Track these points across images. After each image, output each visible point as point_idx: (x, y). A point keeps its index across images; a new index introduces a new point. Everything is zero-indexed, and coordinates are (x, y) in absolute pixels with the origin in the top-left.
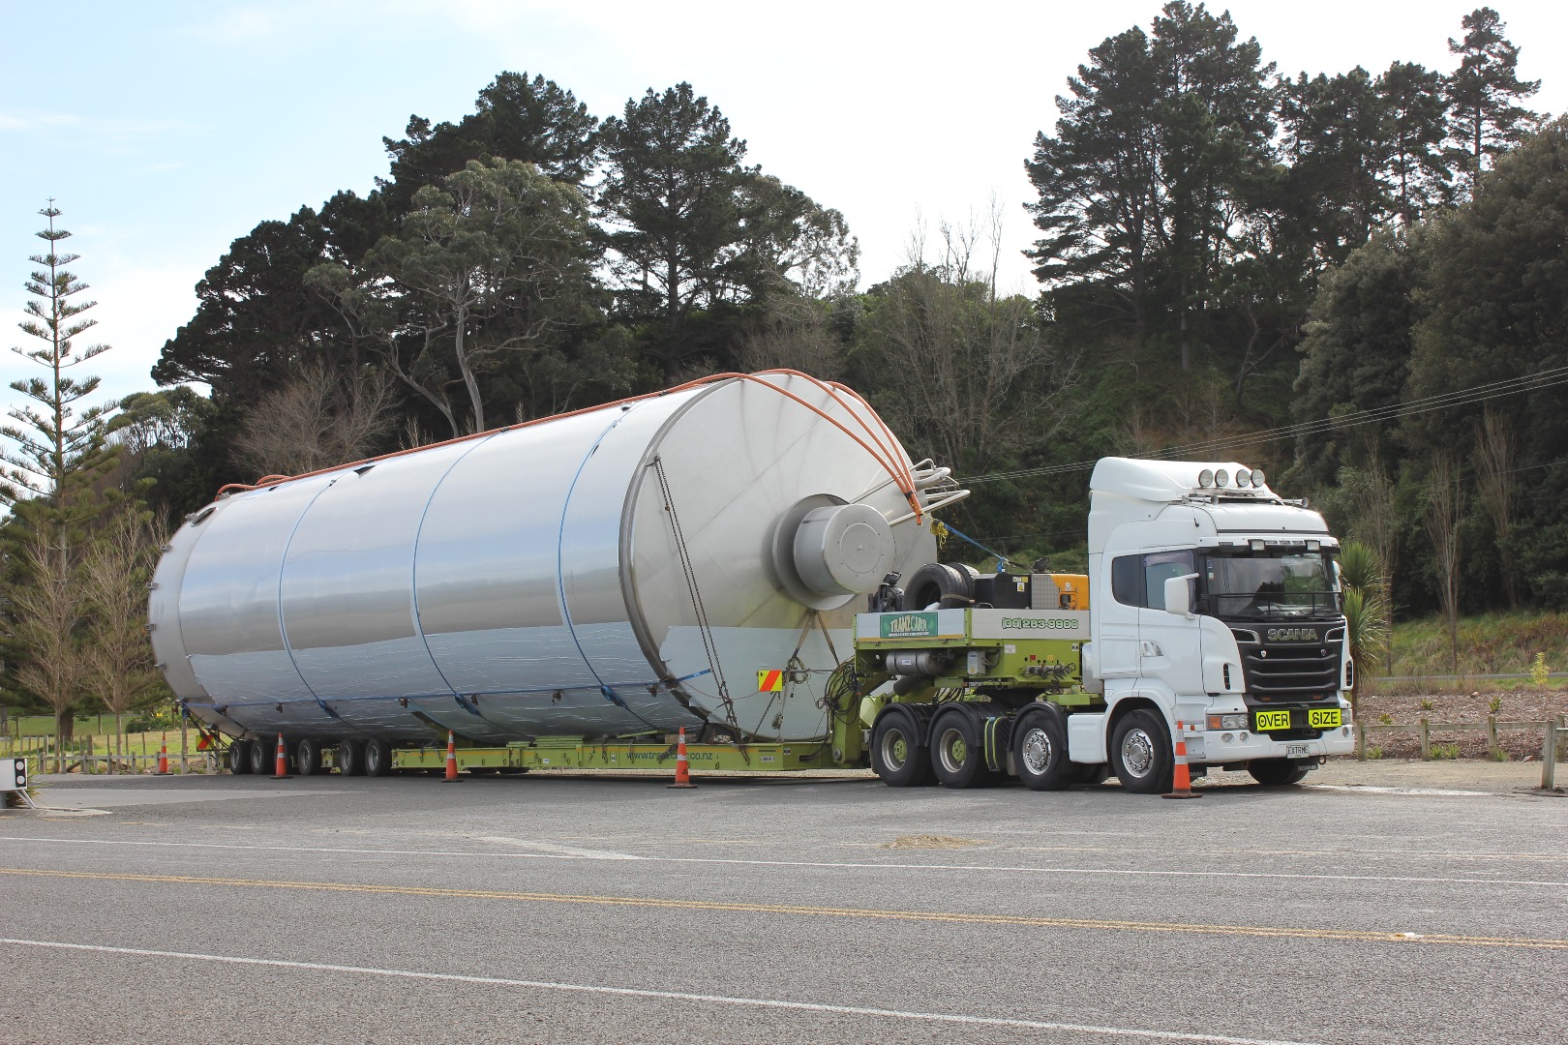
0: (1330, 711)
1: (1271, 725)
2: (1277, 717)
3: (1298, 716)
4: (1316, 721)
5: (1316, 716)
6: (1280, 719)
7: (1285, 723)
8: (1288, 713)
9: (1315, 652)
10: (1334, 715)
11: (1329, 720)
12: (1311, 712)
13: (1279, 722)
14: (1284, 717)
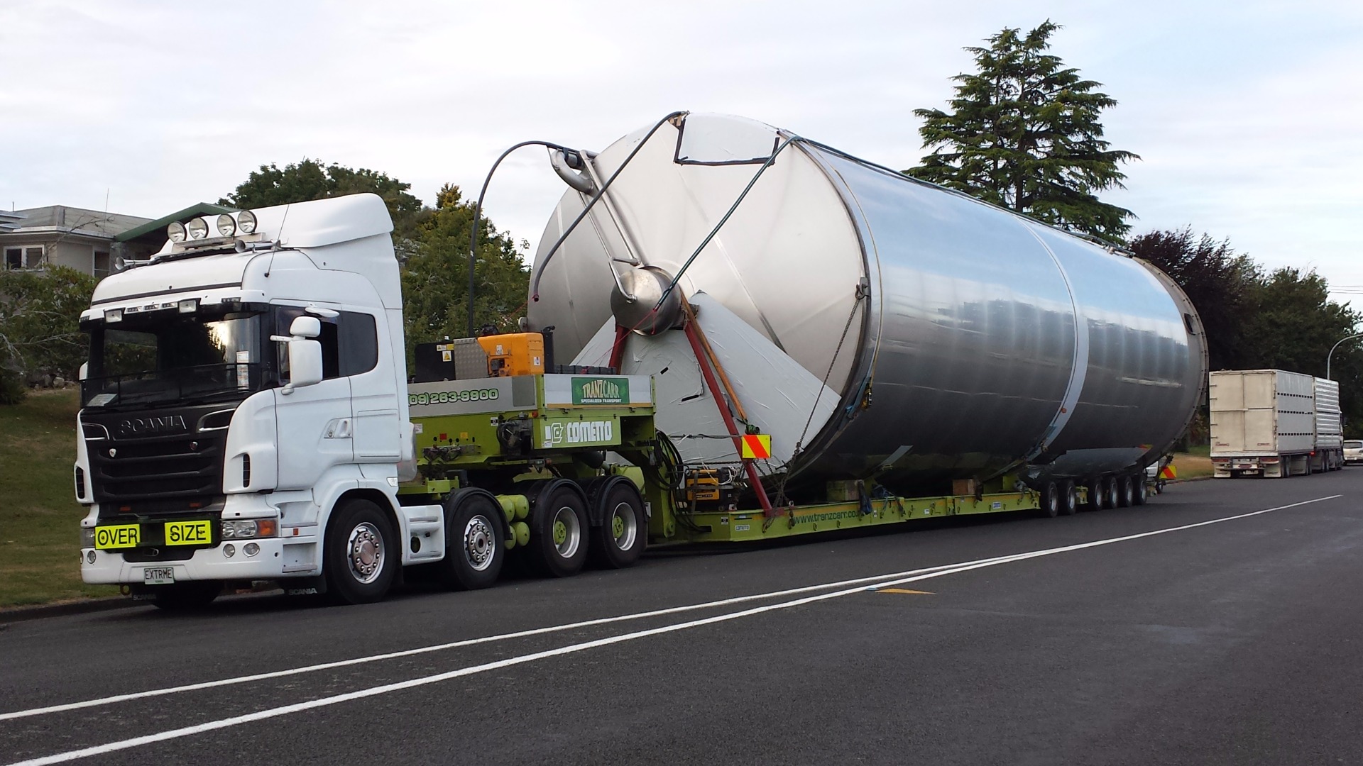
0: (195, 523)
1: (113, 542)
2: (122, 533)
3: (153, 531)
4: (175, 537)
5: (175, 530)
6: (129, 535)
7: (133, 539)
8: (137, 527)
9: (184, 445)
10: (200, 529)
11: (193, 535)
12: (168, 525)
13: (123, 539)
14: (133, 532)
